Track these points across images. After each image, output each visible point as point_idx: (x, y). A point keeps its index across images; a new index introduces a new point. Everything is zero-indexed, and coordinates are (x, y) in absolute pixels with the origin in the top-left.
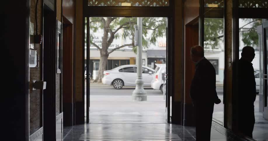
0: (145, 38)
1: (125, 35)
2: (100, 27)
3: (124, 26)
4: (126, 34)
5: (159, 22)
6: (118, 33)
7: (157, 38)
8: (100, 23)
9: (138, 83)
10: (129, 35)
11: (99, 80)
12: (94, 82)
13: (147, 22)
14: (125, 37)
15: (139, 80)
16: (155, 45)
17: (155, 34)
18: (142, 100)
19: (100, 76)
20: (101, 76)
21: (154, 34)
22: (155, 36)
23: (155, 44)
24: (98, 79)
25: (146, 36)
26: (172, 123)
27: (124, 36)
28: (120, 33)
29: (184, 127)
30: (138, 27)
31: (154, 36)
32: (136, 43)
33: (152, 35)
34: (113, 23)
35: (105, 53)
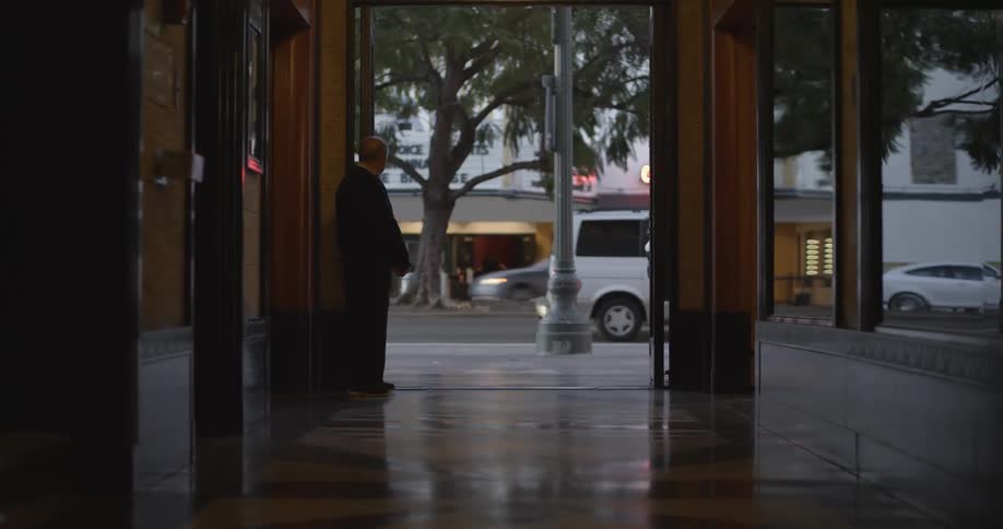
0: (587, 140)
1: (514, 133)
2: (422, 102)
3: (509, 98)
4: (516, 128)
5: (639, 82)
6: (488, 125)
7: (632, 141)
8: (425, 88)
9: (558, 287)
10: (529, 131)
11: (419, 297)
12: (398, 304)
13: (597, 84)
14: (514, 140)
15: (562, 277)
16: (626, 169)
17: (624, 127)
18: (573, 351)
19: (421, 280)
20: (426, 281)
21: (620, 127)
22: (626, 134)
23: (626, 163)
24: (416, 292)
25: (591, 134)
26: (672, 387)
27: (510, 134)
28: (495, 126)
29: (712, 397)
30: (558, 84)
31: (620, 134)
32: (551, 140)
33: (615, 133)
34: (469, 88)
35: (439, 197)
